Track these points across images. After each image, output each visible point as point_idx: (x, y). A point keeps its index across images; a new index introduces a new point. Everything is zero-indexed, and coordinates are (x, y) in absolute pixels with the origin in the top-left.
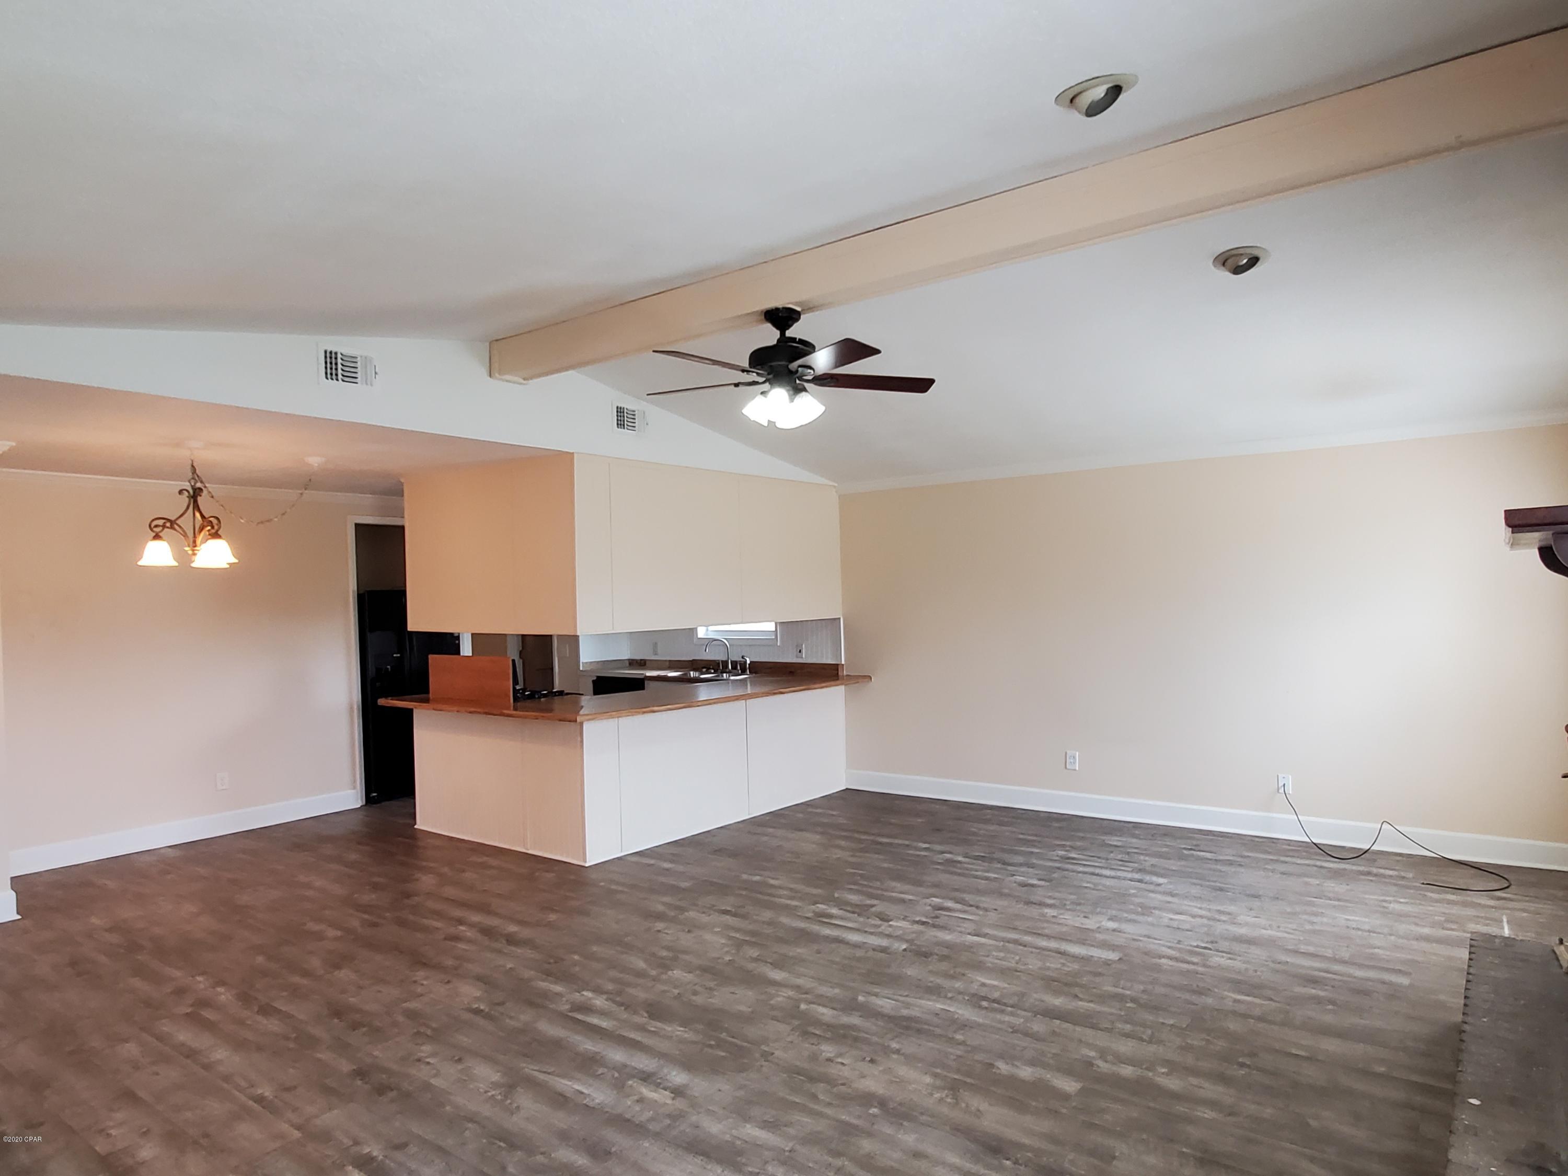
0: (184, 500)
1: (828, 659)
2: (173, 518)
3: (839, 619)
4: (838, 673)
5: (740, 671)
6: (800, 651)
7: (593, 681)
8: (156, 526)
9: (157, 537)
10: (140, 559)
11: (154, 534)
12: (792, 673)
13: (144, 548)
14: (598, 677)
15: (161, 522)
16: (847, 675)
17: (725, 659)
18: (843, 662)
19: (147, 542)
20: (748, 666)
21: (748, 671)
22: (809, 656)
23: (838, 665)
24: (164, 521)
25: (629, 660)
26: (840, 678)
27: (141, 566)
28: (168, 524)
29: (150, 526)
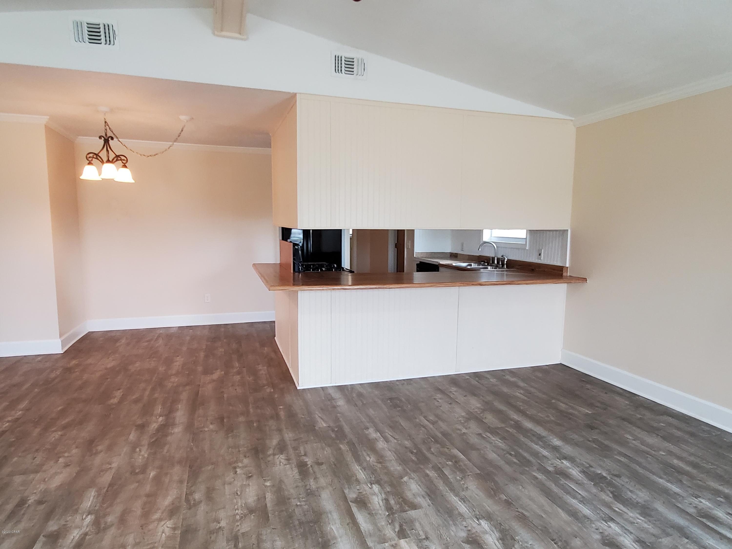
0: (102, 142)
1: (557, 263)
2: (97, 153)
3: (568, 230)
4: (562, 274)
5: (501, 266)
6: (540, 255)
7: (417, 264)
8: (90, 157)
9: (90, 163)
10: (81, 175)
11: (88, 162)
12: (532, 270)
13: (83, 169)
14: (420, 262)
15: (91, 155)
16: (570, 276)
17: (494, 256)
18: (567, 266)
19: (85, 166)
20: (505, 262)
21: (505, 266)
22: (545, 260)
23: (563, 267)
24: (93, 154)
25: (450, 253)
26: (563, 277)
27: (82, 179)
28: (95, 156)
29: (86, 157)
